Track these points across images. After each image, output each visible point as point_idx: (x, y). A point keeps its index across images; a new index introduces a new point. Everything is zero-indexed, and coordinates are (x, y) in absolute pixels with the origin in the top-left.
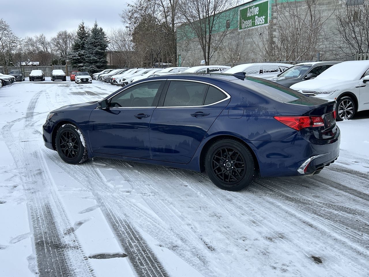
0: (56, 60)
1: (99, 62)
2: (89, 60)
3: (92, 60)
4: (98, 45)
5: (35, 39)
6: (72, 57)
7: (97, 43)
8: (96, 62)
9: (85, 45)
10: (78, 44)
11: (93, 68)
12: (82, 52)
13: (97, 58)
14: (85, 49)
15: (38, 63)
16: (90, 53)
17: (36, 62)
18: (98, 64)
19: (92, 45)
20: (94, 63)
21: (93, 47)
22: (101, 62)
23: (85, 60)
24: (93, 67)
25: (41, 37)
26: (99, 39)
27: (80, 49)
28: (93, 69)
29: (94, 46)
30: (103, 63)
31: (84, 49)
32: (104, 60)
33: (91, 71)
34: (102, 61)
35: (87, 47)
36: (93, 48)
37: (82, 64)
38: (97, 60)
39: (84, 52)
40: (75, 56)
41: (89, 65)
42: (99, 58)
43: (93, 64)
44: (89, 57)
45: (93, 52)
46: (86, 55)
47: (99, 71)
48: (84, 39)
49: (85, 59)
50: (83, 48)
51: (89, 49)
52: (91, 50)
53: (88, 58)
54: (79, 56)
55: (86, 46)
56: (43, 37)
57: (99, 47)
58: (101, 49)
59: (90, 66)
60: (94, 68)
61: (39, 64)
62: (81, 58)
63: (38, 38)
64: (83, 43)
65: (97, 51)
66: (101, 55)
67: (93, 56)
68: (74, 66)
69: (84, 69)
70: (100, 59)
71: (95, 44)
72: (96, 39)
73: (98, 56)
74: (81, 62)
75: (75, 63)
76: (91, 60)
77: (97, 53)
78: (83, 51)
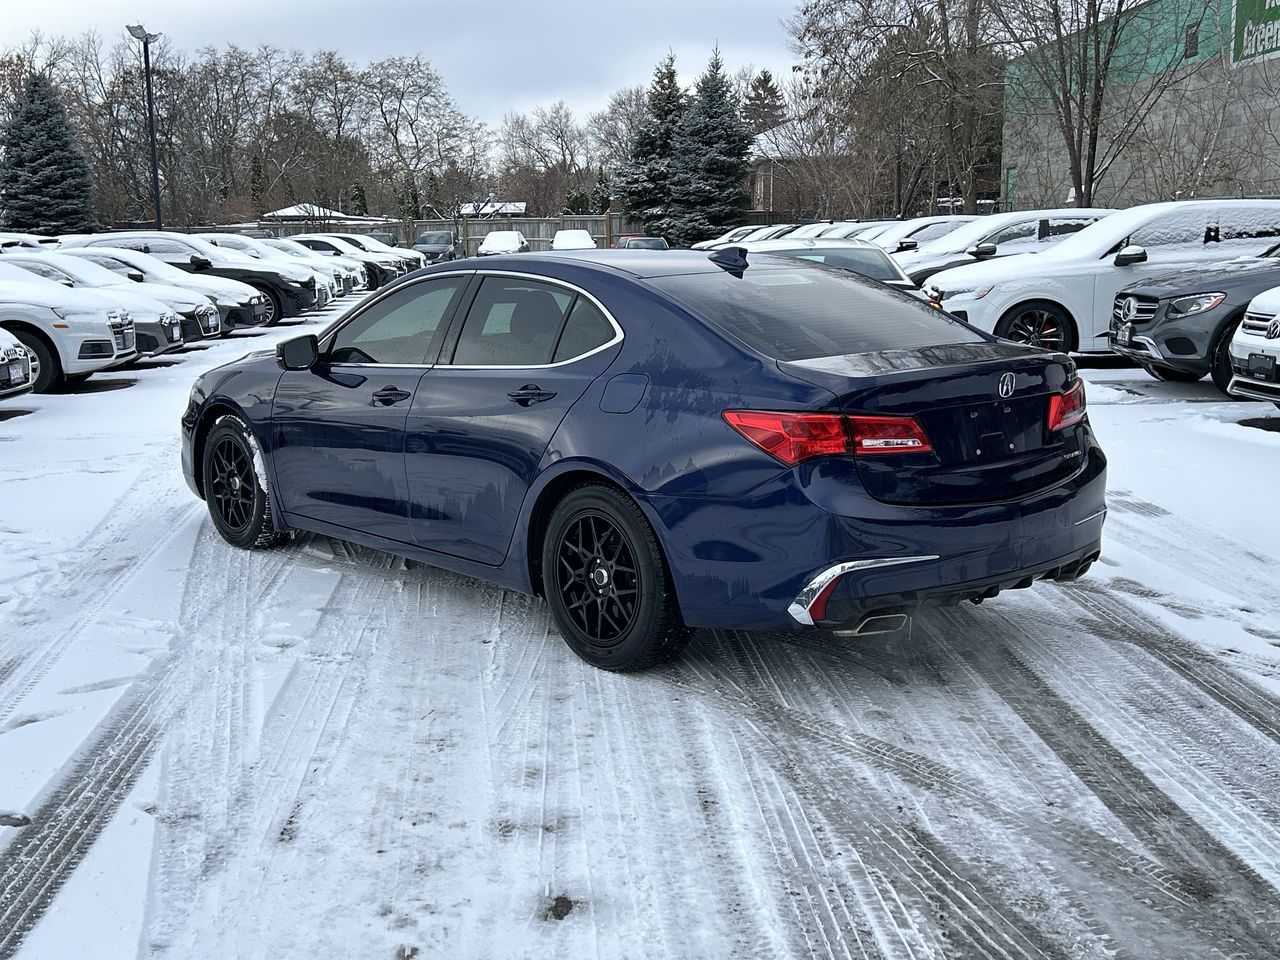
0: (583, 195)
1: (719, 200)
2: (684, 195)
3: (693, 194)
4: (720, 137)
5: (534, 122)
6: (628, 183)
7: (714, 129)
8: (709, 200)
9: (671, 139)
10: (650, 137)
11: (696, 224)
12: (662, 166)
13: (710, 185)
14: (672, 154)
15: (521, 206)
16: (686, 170)
17: (517, 204)
18: (715, 208)
19: (696, 138)
20: (701, 204)
21: (700, 144)
22: (724, 201)
23: (668, 193)
24: (696, 221)
25: (557, 112)
26: (722, 114)
27: (653, 156)
28: (694, 228)
29: (703, 143)
30: (731, 204)
31: (669, 156)
32: (736, 194)
34: (728, 197)
35: (678, 145)
36: (698, 149)
37: (657, 211)
38: (710, 192)
39: (668, 166)
40: (636, 181)
41: (684, 213)
42: (717, 186)
43: (698, 207)
44: (682, 183)
45: (700, 165)
46: (675, 175)
47: (717, 233)
48: (670, 117)
49: (670, 189)
50: (666, 150)
51: (685, 152)
52: (693, 156)
53: (679, 188)
54: (651, 180)
55: (675, 143)
56: (562, 112)
57: (722, 145)
58: (729, 153)
59: (687, 215)
60: (700, 224)
61: (524, 209)
62: (655, 188)
63: (545, 115)
64: (668, 134)
65: (713, 161)
66: (728, 175)
67: (699, 179)
68: (632, 217)
69: (665, 226)
70: (721, 188)
71: (706, 133)
72: (711, 117)
73: (717, 179)
74: (653, 203)
75: (636, 206)
76: (689, 193)
77: (713, 168)
78: (666, 163)
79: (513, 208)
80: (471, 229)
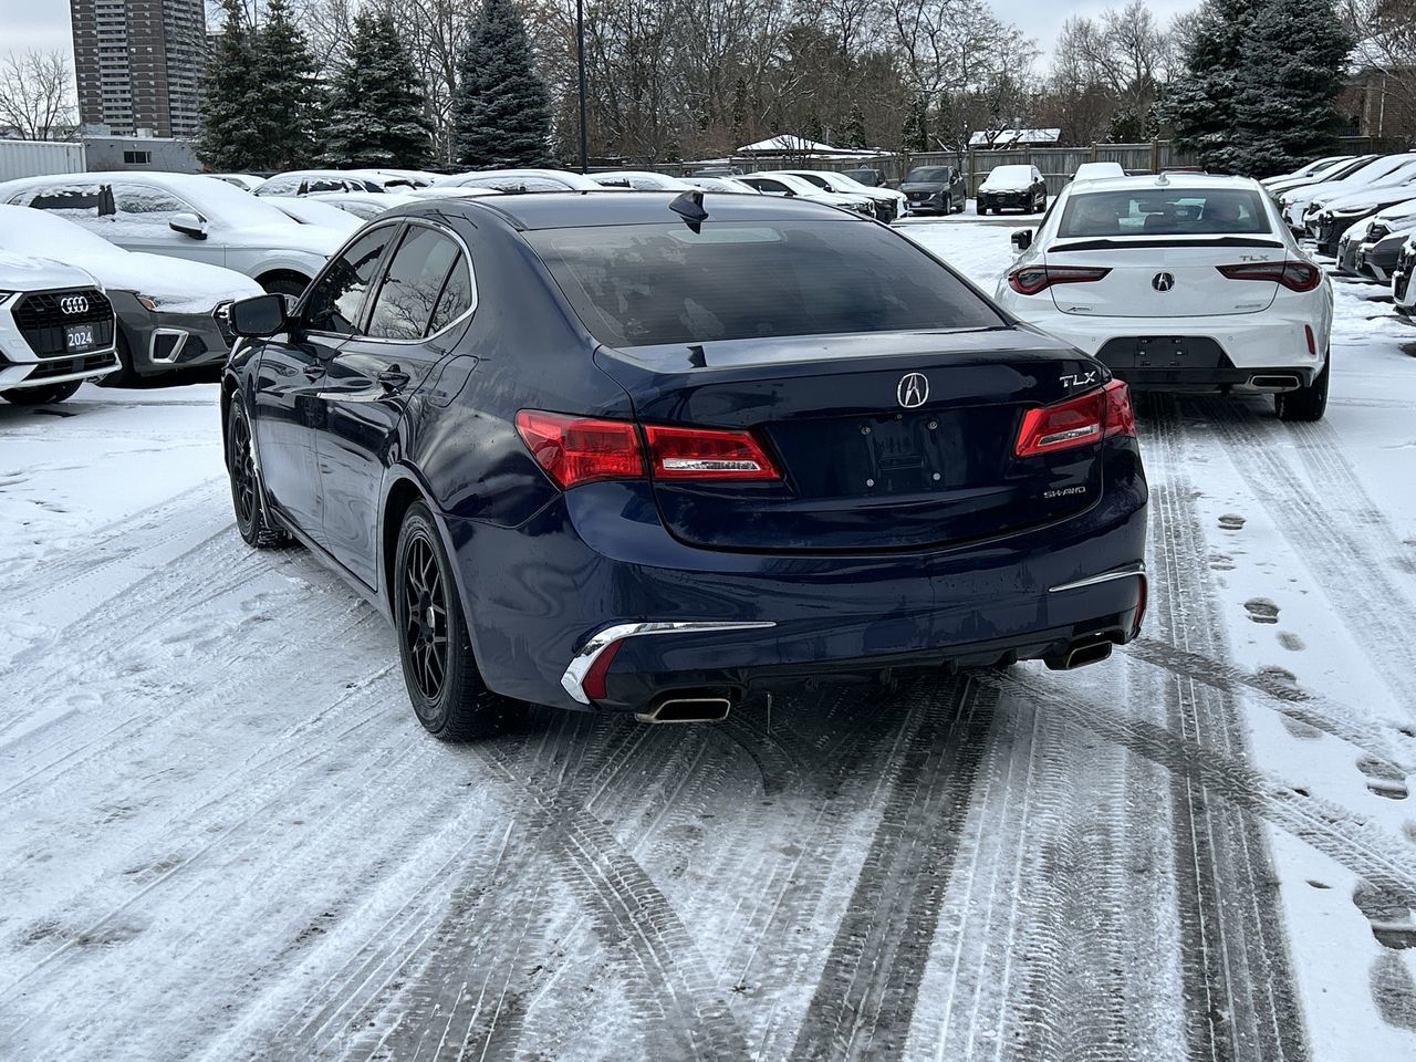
0: (1133, 118)
1: (1300, 122)
2: (1254, 117)
3: (1265, 115)
4: (1307, 41)
5: (1101, 27)
6: (1180, 102)
7: (1299, 31)
8: (1286, 123)
9: (1241, 45)
10: (1213, 42)
11: (1267, 154)
12: (1226, 80)
13: (1290, 103)
14: (1242, 65)
15: (1054, 133)
16: (1259, 83)
17: (1048, 131)
18: (1293, 134)
19: (1274, 43)
20: (1276, 128)
21: (1279, 51)
22: (1308, 124)
23: (1233, 115)
24: (1268, 150)
25: (1133, 14)
26: (1312, 11)
27: (1216, 67)
28: (1264, 159)
29: (1283, 49)
30: (1316, 128)
31: (1237, 66)
32: (1326, 115)
33: (1257, 167)
34: (1314, 118)
35: (1249, 53)
36: (1276, 56)
37: (1217, 137)
38: (1288, 112)
39: (1235, 79)
40: (1192, 99)
41: (1252, 139)
42: (1299, 105)
43: (1271, 132)
44: (1252, 101)
45: (1277, 78)
46: (1242, 90)
47: (1291, 167)
48: (1242, 17)
49: (1235, 110)
50: (1234, 59)
51: (1258, 61)
52: (1268, 66)
53: (1247, 107)
54: (1211, 97)
55: (1247, 50)
56: (1139, 15)
57: (1309, 51)
58: (1317, 62)
59: (1255, 143)
60: (1273, 154)
61: (1056, 137)
62: (1216, 108)
63: (1117, 19)
64: (1237, 36)
65: (1295, 73)
66: (1315, 90)
67: (1275, 95)
68: (1183, 145)
69: (1226, 156)
70: (1305, 107)
71: (1288, 37)
72: (1296, 16)
73: (1299, 96)
74: (1213, 128)
75: (1188, 132)
76: (1260, 115)
77: (1295, 82)
78: (1233, 75)
79: (1043, 135)
80: (978, 162)
